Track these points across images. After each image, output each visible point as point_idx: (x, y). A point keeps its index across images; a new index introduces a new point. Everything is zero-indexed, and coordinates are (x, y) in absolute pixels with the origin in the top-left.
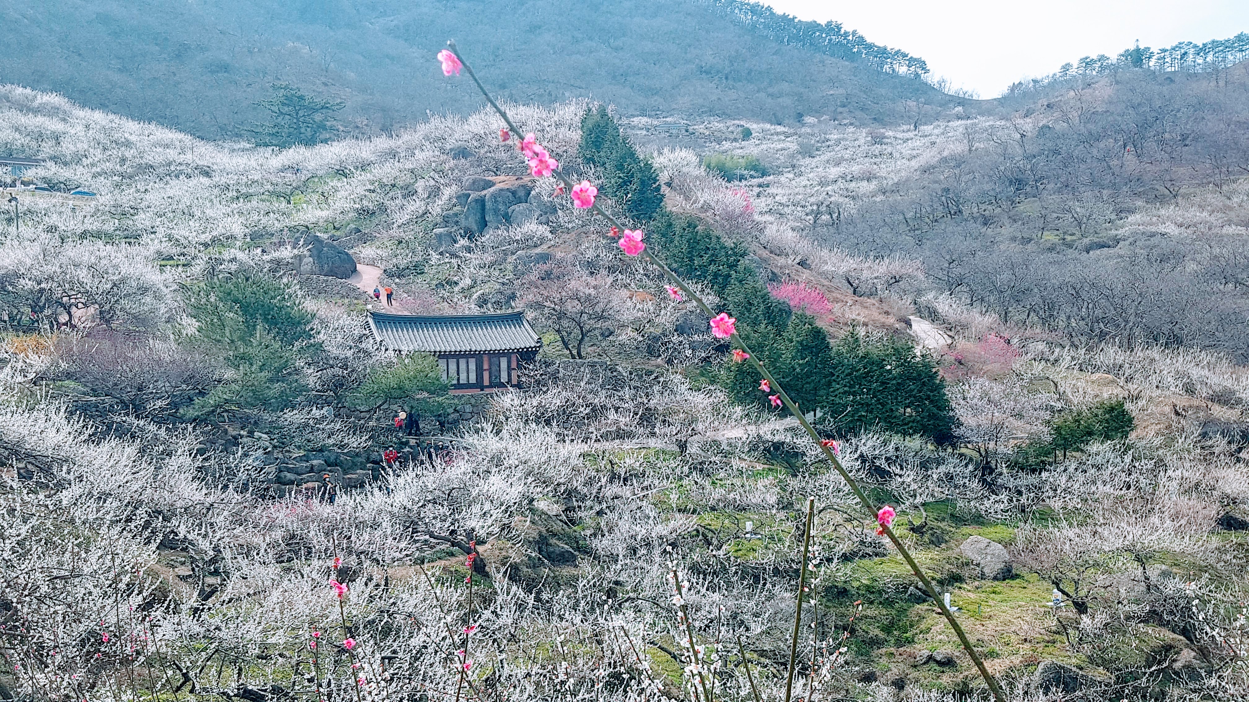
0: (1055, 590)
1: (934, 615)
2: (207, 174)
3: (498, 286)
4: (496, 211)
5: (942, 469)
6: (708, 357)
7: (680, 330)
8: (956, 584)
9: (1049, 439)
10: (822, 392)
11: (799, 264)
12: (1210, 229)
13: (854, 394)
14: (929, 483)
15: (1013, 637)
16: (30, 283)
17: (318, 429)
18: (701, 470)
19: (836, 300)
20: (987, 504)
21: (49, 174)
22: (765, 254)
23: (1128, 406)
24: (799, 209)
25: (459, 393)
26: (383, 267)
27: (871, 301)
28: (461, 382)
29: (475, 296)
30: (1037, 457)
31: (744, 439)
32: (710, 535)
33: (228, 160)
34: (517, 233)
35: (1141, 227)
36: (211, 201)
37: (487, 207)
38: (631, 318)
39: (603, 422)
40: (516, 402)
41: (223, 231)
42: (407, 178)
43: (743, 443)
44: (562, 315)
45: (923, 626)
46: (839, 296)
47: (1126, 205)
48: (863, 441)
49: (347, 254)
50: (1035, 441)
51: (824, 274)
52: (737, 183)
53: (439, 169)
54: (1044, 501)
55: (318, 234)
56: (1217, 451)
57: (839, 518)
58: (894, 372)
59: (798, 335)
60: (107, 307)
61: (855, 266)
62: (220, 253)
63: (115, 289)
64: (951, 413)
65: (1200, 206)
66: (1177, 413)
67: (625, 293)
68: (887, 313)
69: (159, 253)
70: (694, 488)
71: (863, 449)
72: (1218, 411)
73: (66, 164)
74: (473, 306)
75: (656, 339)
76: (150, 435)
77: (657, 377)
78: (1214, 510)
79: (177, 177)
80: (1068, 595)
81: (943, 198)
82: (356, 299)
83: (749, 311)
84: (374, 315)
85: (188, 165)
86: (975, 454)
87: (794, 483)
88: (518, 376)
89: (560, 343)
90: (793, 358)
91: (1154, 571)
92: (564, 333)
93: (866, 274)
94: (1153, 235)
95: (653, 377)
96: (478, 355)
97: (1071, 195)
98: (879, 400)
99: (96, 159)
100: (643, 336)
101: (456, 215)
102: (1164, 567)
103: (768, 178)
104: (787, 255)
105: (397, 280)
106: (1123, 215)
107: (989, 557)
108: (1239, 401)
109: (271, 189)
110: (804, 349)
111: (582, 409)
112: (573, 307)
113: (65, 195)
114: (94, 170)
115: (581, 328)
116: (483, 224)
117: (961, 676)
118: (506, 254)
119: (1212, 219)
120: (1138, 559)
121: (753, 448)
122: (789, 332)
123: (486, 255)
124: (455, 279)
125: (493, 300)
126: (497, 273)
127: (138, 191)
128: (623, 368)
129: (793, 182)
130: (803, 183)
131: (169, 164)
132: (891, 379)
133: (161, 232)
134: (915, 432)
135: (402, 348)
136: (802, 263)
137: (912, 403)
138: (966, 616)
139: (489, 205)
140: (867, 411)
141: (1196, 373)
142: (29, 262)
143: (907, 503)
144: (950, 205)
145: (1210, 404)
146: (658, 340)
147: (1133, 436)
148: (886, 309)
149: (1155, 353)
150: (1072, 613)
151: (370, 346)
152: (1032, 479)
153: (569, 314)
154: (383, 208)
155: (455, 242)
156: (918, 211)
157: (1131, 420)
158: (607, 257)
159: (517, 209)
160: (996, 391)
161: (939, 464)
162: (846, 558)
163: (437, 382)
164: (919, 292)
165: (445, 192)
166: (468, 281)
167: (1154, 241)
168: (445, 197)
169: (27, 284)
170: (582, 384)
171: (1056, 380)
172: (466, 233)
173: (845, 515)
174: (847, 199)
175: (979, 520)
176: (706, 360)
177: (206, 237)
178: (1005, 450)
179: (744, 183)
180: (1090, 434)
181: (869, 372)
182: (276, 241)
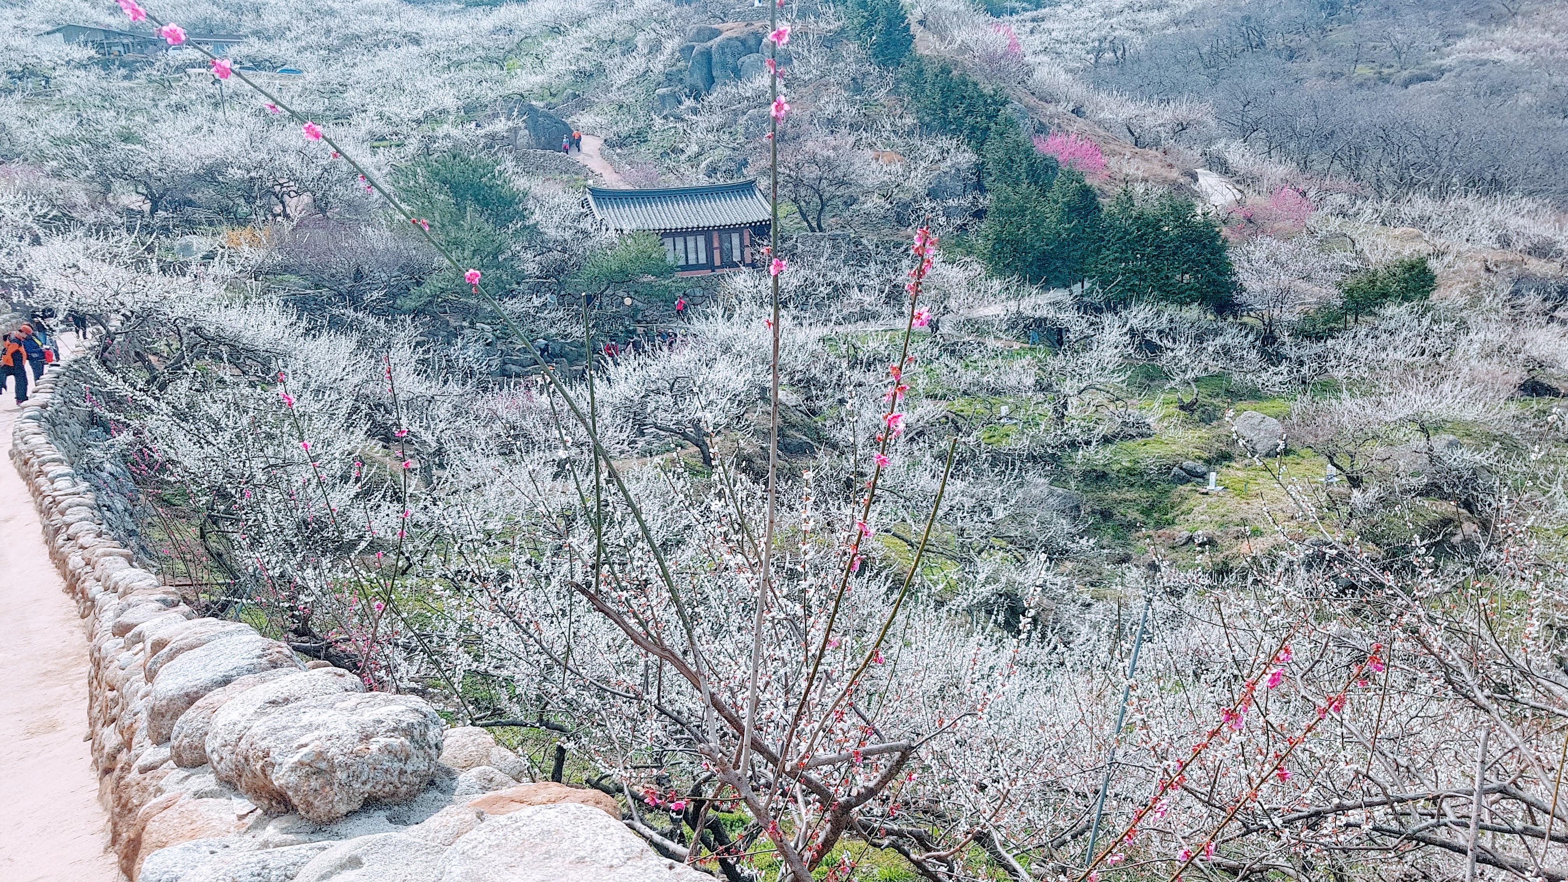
0: (1330, 465)
1: (1198, 495)
2: (417, 43)
3: (728, 152)
4: (724, 66)
5: (1220, 340)
6: (965, 225)
7: (932, 194)
8: (1224, 463)
9: (1339, 303)
10: (1090, 260)
11: (1073, 111)
12: (1552, 53)
13: (1126, 260)
14: (1203, 357)
15: (1280, 514)
16: (240, 171)
17: (540, 318)
18: (953, 352)
19: (1113, 153)
20: (1264, 376)
21: (252, 52)
22: (1032, 101)
23: (1433, 264)
24: (1078, 46)
25: (687, 274)
26: (602, 137)
27: (1153, 152)
28: (690, 262)
29: (703, 165)
30: (1324, 324)
31: (1002, 316)
32: (961, 422)
33: (437, 25)
34: (748, 89)
35: (1470, 55)
36: (422, 73)
37: (714, 60)
38: (877, 183)
39: (846, 302)
40: (750, 283)
41: (435, 105)
42: (625, 32)
43: (1001, 320)
44: (798, 183)
45: (1184, 507)
46: (1116, 148)
47: (1455, 29)
48: (1134, 313)
49: (565, 124)
50: (1324, 306)
51: (1100, 123)
52: (1007, 17)
53: (661, 18)
54: (1326, 371)
55: (533, 103)
56: (1528, 309)
57: (1101, 398)
58: (1171, 234)
59: (1064, 196)
60: (319, 195)
61: (1137, 112)
62: (433, 130)
63: (326, 174)
64: (1234, 279)
65: (1544, 26)
66: (1488, 270)
67: (869, 153)
68: (1171, 166)
69: (372, 134)
70: (945, 371)
71: (1134, 322)
72: (1536, 266)
73: (269, 39)
74: (701, 176)
75: (907, 205)
76: (369, 328)
77: (906, 250)
78: (1518, 375)
79: (385, 47)
80: (1341, 469)
81: (1244, 29)
82: (577, 174)
83: (1010, 169)
84: (596, 193)
85: (396, 32)
86: (1258, 323)
87: (1055, 363)
88: (752, 254)
89: (798, 215)
90: (1060, 222)
91: (1439, 442)
92: (803, 203)
93: (1149, 122)
94: (1484, 63)
95: (902, 249)
96: (706, 232)
97: (1391, 18)
98: (1153, 265)
99: (300, 32)
100: (891, 203)
101: (680, 71)
102: (1452, 437)
103: (1043, 11)
104: (1058, 102)
105: (619, 151)
106: (1450, 41)
107: (1262, 434)
108: (1560, 254)
109: (483, 54)
110: (1071, 210)
111: (822, 289)
112: (810, 173)
113: (271, 74)
114: (299, 43)
115: (820, 197)
116: (711, 81)
117: (1221, 556)
118: (736, 115)
119: (1556, 41)
120: (1423, 429)
121: (1013, 325)
122: (1055, 192)
123: (714, 116)
124: (681, 146)
125: (724, 168)
126: (726, 137)
127: (346, 65)
128: (869, 241)
129: (1073, 15)
130: (1084, 15)
131: (376, 33)
132: (1167, 243)
133: (372, 109)
134: (1193, 301)
135: (624, 227)
136: (1077, 111)
137: (1190, 268)
138: (1232, 495)
139: (716, 58)
140: (1141, 280)
141: (1514, 223)
142: (235, 149)
143: (1178, 379)
144: (1251, 36)
145: (1526, 257)
146: (908, 207)
147: (1434, 296)
148: (1169, 161)
149: (1469, 202)
150: (1344, 489)
151: (588, 226)
152: (1318, 348)
153: (805, 181)
154: (600, 69)
155: (680, 103)
156: (1215, 45)
157: (1432, 279)
158: (850, 113)
159: (748, 61)
160: (1285, 250)
161: (1216, 335)
162: (1106, 440)
163: (661, 264)
164: (1210, 141)
165: (667, 45)
166: (695, 148)
167: (1483, 70)
168: (667, 52)
169: (236, 173)
170: (822, 260)
171: (1353, 237)
172: (691, 92)
173: (1108, 395)
174: (1134, 33)
175: (1255, 394)
176: (962, 228)
177: (418, 113)
178: (1290, 317)
179: (1015, 17)
180: (1385, 295)
181: (1145, 234)
182: (490, 113)
